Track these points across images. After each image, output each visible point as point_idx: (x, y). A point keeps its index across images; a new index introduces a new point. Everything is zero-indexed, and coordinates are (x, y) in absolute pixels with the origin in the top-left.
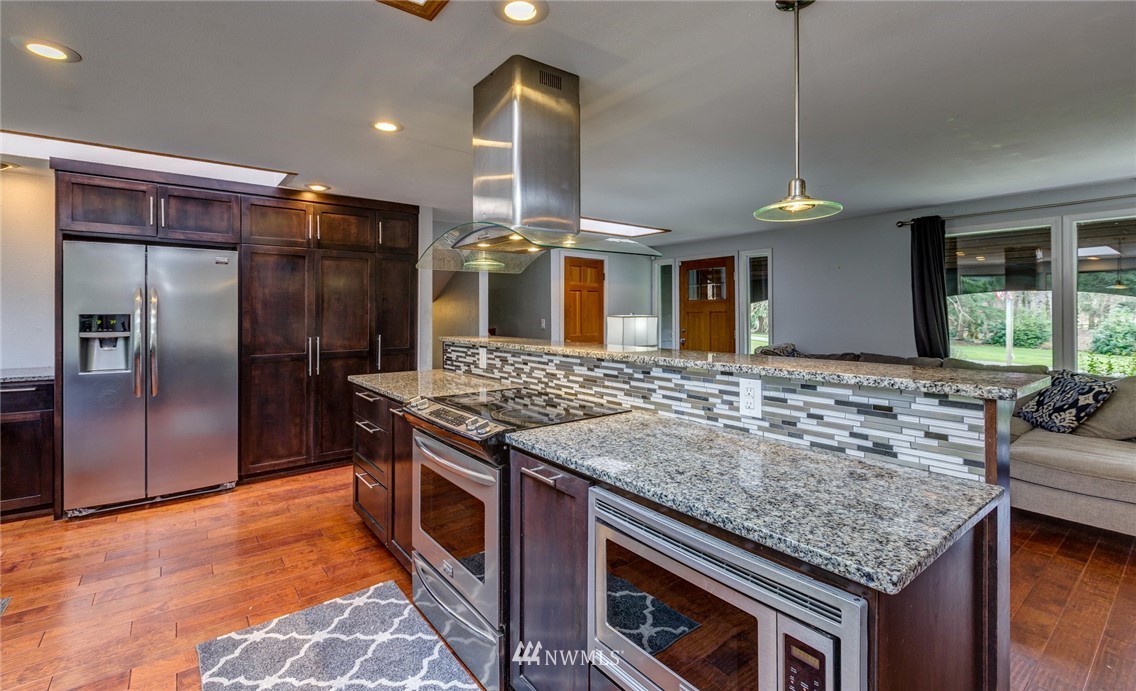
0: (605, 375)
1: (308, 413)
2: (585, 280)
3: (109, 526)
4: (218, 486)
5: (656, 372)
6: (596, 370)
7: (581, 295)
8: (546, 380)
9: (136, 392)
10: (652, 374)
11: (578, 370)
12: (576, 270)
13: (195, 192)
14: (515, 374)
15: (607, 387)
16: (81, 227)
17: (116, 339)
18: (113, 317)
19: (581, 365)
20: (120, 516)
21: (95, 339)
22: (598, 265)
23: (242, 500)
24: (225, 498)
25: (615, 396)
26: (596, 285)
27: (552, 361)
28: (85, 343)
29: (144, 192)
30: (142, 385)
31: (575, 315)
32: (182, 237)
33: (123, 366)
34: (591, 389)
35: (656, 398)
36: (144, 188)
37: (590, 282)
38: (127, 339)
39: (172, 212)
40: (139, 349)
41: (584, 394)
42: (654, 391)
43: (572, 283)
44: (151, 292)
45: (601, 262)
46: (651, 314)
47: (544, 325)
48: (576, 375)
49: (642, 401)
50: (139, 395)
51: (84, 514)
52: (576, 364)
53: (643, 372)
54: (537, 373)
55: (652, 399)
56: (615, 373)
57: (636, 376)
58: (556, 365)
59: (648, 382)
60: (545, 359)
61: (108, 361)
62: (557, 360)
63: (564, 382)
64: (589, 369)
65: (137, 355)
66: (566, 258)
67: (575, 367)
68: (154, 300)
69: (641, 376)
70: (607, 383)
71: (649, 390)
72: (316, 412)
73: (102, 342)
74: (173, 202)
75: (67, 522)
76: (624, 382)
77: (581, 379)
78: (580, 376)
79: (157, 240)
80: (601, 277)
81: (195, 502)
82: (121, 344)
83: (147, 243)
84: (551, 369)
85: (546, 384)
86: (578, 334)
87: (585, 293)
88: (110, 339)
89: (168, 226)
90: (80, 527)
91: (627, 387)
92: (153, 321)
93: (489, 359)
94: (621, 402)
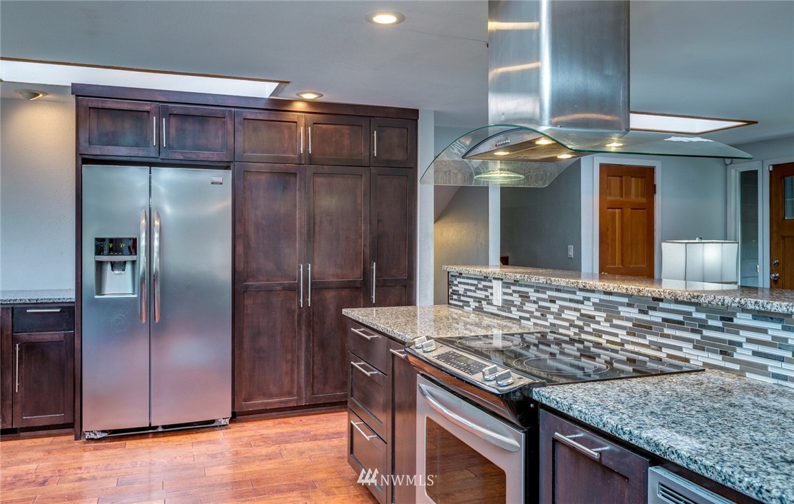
0: (665, 320)
1: (299, 349)
2: (628, 194)
3: (119, 452)
4: (213, 421)
5: (741, 319)
6: (651, 312)
7: (622, 215)
8: (581, 323)
9: (141, 318)
10: (736, 321)
11: (624, 311)
12: (615, 182)
13: (192, 110)
14: (538, 314)
15: (667, 336)
16: (97, 151)
17: (125, 262)
18: (120, 240)
19: (629, 305)
20: (128, 442)
21: (107, 262)
22: (646, 175)
23: (236, 439)
24: (219, 435)
25: (680, 349)
26: (644, 200)
27: (588, 299)
28: (100, 265)
29: (148, 112)
30: (146, 311)
31: (614, 240)
32: (181, 157)
33: (130, 291)
34: (645, 338)
35: (744, 354)
36: (147, 108)
37: (635, 195)
38: (134, 262)
39: (173, 131)
40: (144, 273)
41: (633, 343)
42: (740, 345)
43: (609, 198)
44: (154, 215)
45: (651, 170)
46: (725, 237)
47: (571, 253)
48: (622, 318)
49: (720, 357)
50: (144, 321)
51: (99, 436)
52: (622, 304)
53: (722, 319)
54: (572, 315)
55: (736, 356)
56: (680, 318)
57: (711, 322)
58: (594, 304)
59: (728, 332)
60: (580, 296)
61: (119, 285)
62: (595, 298)
63: (605, 326)
64: (641, 311)
65: (143, 280)
66: (602, 166)
67: (620, 308)
68: (157, 223)
69: (719, 324)
70: (666, 331)
71: (731, 342)
72: (307, 348)
73: (113, 265)
74: (173, 120)
75: (85, 443)
76: (693, 331)
77: (630, 324)
78: (628, 319)
79: (159, 160)
80: (650, 190)
81: (193, 436)
82: (129, 267)
83: (151, 164)
84: (588, 309)
85: (581, 328)
86: (618, 265)
87: (628, 211)
88: (120, 262)
89: (169, 146)
90: (96, 449)
91: (697, 337)
92: (156, 243)
93: (505, 294)
94: (687, 356)
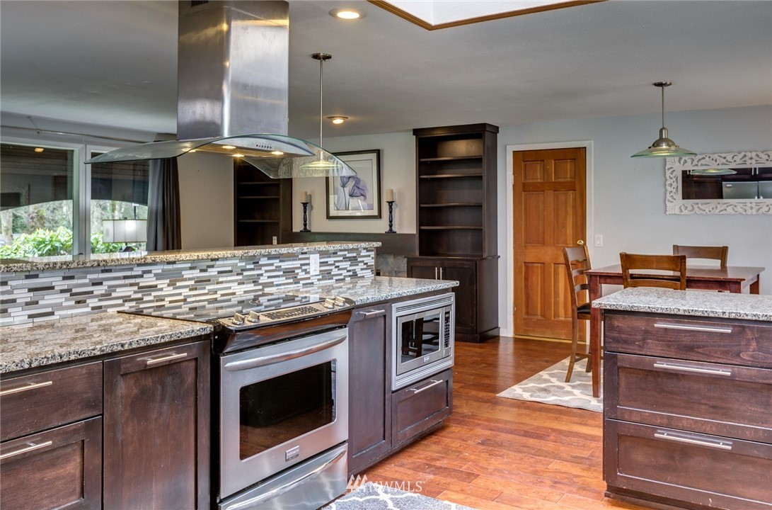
0: (219, 272)
5: (263, 261)
6: (209, 270)
8: (139, 295)
10: (260, 263)
11: (187, 274)
15: (222, 282)
19: (191, 268)
25: (230, 288)
27: (150, 272)
34: (205, 288)
35: (263, 280)
41: (194, 296)
42: (262, 275)
48: (185, 280)
49: (253, 285)
52: (185, 269)
53: (254, 263)
54: (129, 292)
55: (260, 282)
56: (229, 269)
57: (248, 267)
58: (156, 275)
59: (257, 269)
60: (138, 271)
62: (157, 269)
63: (170, 290)
64: (202, 271)
67: (183, 273)
69: (252, 266)
70: (220, 280)
71: (258, 275)
76: (238, 274)
77: (192, 282)
78: (190, 279)
84: (148, 280)
85: (139, 300)
91: (240, 277)
94: (234, 291)
